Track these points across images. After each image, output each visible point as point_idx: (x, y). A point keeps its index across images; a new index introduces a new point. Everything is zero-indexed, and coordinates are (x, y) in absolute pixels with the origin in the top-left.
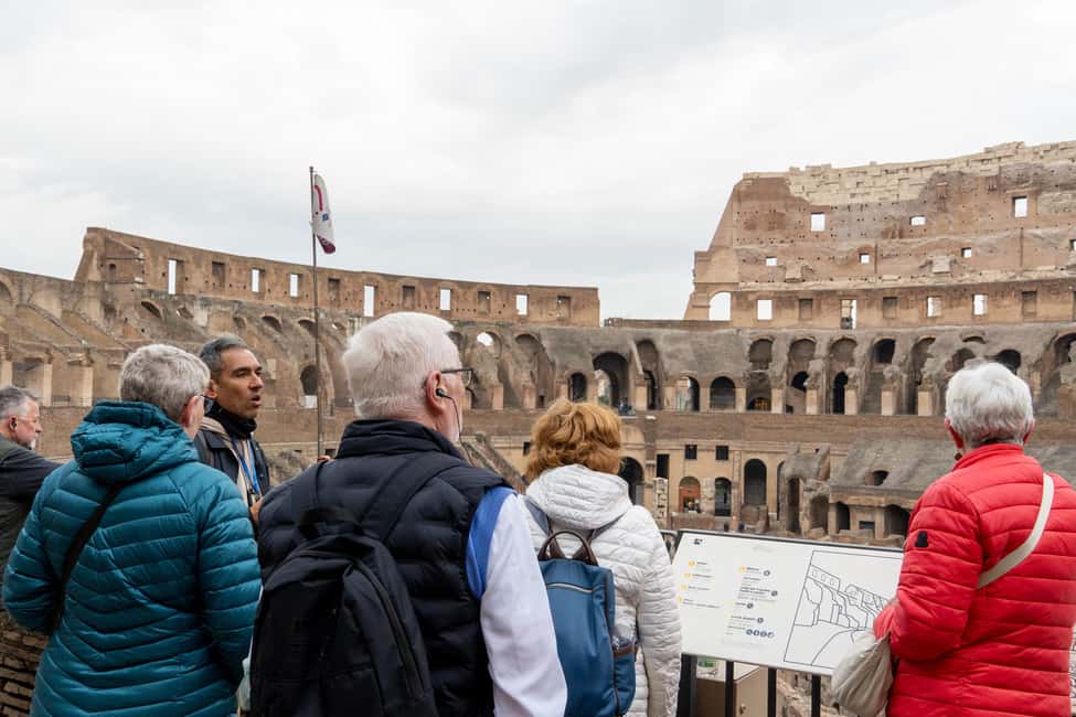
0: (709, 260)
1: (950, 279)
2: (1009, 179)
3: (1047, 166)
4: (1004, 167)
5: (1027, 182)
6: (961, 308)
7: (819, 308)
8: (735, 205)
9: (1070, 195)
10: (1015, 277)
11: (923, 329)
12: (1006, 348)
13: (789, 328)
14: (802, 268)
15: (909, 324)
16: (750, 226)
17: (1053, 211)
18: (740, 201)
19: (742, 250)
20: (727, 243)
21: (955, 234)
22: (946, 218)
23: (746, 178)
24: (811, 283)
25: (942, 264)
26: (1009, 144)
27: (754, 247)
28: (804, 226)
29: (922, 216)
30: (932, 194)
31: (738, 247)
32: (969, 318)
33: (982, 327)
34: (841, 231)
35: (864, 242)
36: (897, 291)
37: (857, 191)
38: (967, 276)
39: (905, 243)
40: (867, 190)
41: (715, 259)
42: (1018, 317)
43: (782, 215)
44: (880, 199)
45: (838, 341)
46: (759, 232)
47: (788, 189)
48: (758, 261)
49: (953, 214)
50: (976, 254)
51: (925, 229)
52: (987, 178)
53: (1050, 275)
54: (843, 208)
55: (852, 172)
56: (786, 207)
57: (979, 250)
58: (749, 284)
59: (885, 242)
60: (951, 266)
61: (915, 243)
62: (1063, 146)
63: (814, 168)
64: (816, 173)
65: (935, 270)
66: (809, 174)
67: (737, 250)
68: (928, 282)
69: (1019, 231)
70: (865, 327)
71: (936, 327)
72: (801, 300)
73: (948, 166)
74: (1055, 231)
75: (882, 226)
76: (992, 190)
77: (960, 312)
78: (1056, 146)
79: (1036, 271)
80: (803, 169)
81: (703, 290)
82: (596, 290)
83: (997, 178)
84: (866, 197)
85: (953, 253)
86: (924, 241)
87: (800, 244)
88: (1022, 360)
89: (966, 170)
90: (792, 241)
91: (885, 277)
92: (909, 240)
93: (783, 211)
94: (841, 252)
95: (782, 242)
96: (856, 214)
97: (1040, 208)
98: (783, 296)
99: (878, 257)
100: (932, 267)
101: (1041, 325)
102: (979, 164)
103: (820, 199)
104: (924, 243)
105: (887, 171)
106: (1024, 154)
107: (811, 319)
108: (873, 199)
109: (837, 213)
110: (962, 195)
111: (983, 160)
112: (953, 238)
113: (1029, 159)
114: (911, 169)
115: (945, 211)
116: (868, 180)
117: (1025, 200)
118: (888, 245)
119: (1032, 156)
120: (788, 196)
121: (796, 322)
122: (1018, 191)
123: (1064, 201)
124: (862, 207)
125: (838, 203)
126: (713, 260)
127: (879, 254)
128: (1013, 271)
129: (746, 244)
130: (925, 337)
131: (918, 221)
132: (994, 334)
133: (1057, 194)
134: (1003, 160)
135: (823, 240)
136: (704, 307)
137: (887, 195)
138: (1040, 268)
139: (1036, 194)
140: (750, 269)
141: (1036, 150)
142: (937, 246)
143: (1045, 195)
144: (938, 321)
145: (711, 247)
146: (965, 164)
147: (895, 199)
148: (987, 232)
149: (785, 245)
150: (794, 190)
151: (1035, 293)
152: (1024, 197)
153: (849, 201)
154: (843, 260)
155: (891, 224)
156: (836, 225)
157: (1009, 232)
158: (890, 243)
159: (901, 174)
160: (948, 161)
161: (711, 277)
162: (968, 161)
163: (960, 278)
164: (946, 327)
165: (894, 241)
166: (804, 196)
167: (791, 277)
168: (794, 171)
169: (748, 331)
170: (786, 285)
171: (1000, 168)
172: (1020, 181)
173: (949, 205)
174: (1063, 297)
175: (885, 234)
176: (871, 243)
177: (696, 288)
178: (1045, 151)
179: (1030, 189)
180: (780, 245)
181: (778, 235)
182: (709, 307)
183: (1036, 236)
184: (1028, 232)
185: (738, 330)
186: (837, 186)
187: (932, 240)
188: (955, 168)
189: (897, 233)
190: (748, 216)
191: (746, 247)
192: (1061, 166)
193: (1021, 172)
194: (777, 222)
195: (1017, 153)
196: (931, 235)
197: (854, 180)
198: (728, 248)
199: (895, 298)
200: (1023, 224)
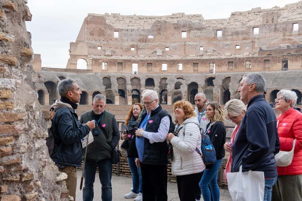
0: (77, 46)
1: (162, 57)
2: (181, 25)
3: (192, 22)
4: (179, 21)
5: (186, 26)
6: (174, 68)
7: (125, 66)
8: (86, 25)
9: (200, 32)
10: (183, 58)
11: (162, 74)
12: (192, 81)
13: (114, 73)
14: (111, 51)
15: (156, 73)
16: (92, 34)
17: (195, 37)
18: (88, 24)
19: (89, 43)
20: (83, 40)
21: (163, 42)
22: (160, 37)
23: (89, 15)
24: (114, 57)
25: (159, 52)
26: (180, 13)
27: (93, 42)
28: (111, 35)
29: (152, 35)
30: (156, 28)
31: (88, 42)
32: (176, 71)
33: (181, 74)
34: (125, 38)
35: (132, 43)
36: (152, 61)
37: (130, 24)
38: (168, 57)
39: (147, 44)
40: (133, 24)
41: (79, 45)
42: (192, 71)
43: (104, 31)
44: (138, 28)
45: (119, 78)
46: (95, 37)
47: (105, 21)
48: (95, 47)
49: (163, 35)
50: (170, 50)
51: (153, 40)
52: (174, 24)
53: (194, 58)
54: (125, 30)
55: (128, 17)
56: (105, 27)
57: (171, 48)
58: (92, 56)
59: (140, 43)
60: (162, 53)
61: (150, 44)
62: (197, 16)
63: (114, 14)
64: (115, 16)
65: (157, 54)
66: (113, 16)
67: (87, 43)
68: (155, 58)
69: (184, 43)
70: (141, 73)
71: (165, 74)
72: (118, 63)
73: (160, 18)
74: (196, 43)
75: (139, 38)
76: (175, 28)
77: (173, 69)
78: (195, 15)
79: (189, 56)
80: (110, 14)
81: (74, 57)
82: (39, 55)
83: (177, 24)
84: (133, 27)
85: (163, 49)
86: (153, 44)
87: (110, 42)
88: (199, 86)
89: (167, 21)
90: (107, 41)
91: (140, 56)
92: (148, 43)
93: (104, 29)
94: (125, 46)
95: (104, 41)
96: (130, 33)
97: (190, 35)
98: (111, 61)
99: (138, 49)
100: (156, 53)
101: (200, 74)
102: (171, 19)
103: (117, 26)
104: (153, 45)
105: (140, 18)
106: (185, 17)
107: (122, 70)
108: (135, 28)
109: (123, 32)
110: (166, 29)
111: (172, 18)
112: (163, 44)
113: (186, 19)
114: (148, 19)
115: (160, 34)
116: (133, 21)
117: (186, 33)
118: (141, 45)
119: (188, 18)
120: (105, 24)
121: (116, 71)
122: (184, 29)
123: (198, 34)
124: (132, 30)
125: (123, 28)
126: (78, 46)
127: (138, 48)
128: (182, 56)
129: (90, 41)
130: (163, 77)
131: (150, 37)
132: (186, 77)
133: (196, 31)
134: (178, 18)
135: (118, 41)
136: (75, 64)
137: (140, 27)
138: (191, 55)
139: (189, 31)
140: (92, 50)
141: (189, 16)
142: (158, 46)
143: (192, 31)
144: (166, 72)
145: (77, 41)
146: (166, 19)
147: (143, 28)
148: (174, 42)
149: (105, 42)
150: (108, 22)
151: (198, 63)
152: (186, 31)
153: (127, 28)
154: (125, 49)
155: (142, 37)
156: (123, 36)
157: (181, 43)
158: (142, 44)
159: (145, 19)
160: (160, 16)
161: (77, 53)
162: (167, 17)
163: (165, 57)
164: (169, 74)
165: (143, 43)
166: (111, 24)
167: (107, 54)
168: (107, 15)
169: (99, 74)
170: (106, 57)
171: (178, 21)
172: (184, 26)
173: (161, 32)
174: (207, 65)
175: (140, 41)
176: (135, 43)
177: (71, 57)
178: (192, 17)
179: (187, 29)
180: (103, 42)
181: (102, 38)
182: (76, 64)
183: (190, 45)
184: (187, 43)
185: (96, 74)
186: (123, 22)
187: (155, 44)
188: (162, 19)
189: (144, 40)
190: (91, 30)
191: (90, 42)
192: (197, 22)
193: (184, 23)
194: (101, 33)
195: (183, 16)
196: (155, 42)
197: (129, 20)
198: (83, 42)
199: (152, 63)
200: (185, 41)
